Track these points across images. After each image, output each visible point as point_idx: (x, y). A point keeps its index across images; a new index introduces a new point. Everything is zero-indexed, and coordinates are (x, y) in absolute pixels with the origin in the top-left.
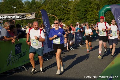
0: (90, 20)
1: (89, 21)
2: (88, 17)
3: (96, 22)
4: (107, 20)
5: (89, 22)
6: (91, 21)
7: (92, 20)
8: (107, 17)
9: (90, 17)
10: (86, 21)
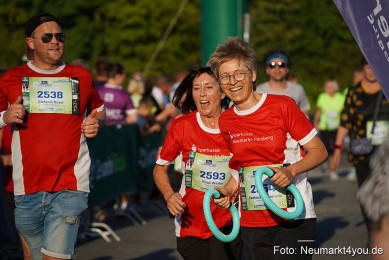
0: (130, 35)
1: (126, 42)
2: (112, 9)
3: (178, 55)
4: (270, 35)
5: (125, 50)
6: (139, 41)
7: (151, 39)
8: (269, 11)
9: (129, 9)
10: (97, 44)
